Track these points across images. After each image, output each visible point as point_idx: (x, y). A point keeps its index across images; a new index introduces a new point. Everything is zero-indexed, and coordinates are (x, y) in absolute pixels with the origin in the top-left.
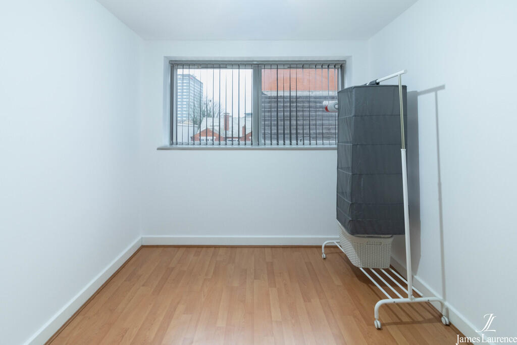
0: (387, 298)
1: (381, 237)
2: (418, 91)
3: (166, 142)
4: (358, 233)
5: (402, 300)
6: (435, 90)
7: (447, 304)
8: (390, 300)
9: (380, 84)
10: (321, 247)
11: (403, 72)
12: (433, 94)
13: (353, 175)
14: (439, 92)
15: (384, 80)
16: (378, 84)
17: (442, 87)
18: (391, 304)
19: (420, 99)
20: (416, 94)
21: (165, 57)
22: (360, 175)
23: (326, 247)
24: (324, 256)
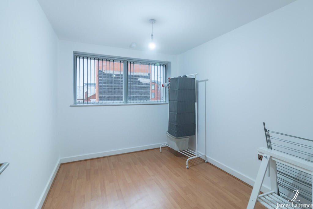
0: (189, 158)
1: (185, 138)
2: (199, 80)
3: (72, 103)
4: (179, 137)
5: (194, 157)
6: (205, 81)
7: (207, 156)
8: (191, 158)
9: (187, 77)
10: (159, 148)
11: (197, 74)
12: (204, 82)
13: (178, 113)
14: (207, 82)
15: (189, 76)
16: (186, 77)
17: (207, 80)
18: (191, 159)
19: (199, 83)
20: (198, 82)
21: (74, 51)
22: (180, 113)
23: (161, 148)
24: (161, 151)
